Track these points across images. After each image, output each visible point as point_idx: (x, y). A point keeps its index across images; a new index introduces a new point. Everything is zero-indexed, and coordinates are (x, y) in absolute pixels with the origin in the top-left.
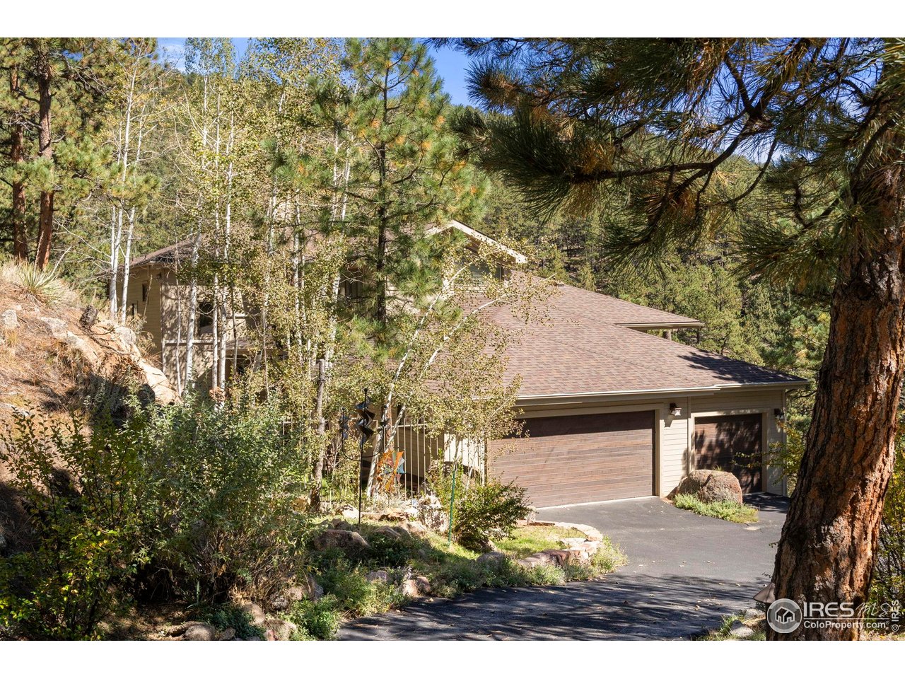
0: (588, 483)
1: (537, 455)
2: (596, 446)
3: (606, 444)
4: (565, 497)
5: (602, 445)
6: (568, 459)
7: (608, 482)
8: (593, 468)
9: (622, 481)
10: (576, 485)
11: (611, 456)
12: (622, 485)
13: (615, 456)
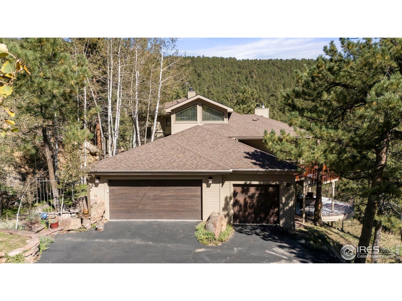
0: (164, 211)
1: (137, 196)
2: (169, 194)
3: (174, 194)
4: (152, 216)
5: (172, 194)
6: (154, 199)
7: (176, 211)
8: (167, 204)
9: (183, 211)
10: (158, 211)
11: (177, 199)
12: (183, 213)
13: (179, 199)
